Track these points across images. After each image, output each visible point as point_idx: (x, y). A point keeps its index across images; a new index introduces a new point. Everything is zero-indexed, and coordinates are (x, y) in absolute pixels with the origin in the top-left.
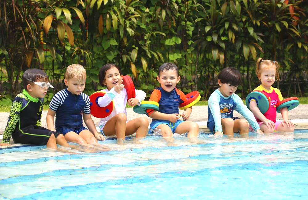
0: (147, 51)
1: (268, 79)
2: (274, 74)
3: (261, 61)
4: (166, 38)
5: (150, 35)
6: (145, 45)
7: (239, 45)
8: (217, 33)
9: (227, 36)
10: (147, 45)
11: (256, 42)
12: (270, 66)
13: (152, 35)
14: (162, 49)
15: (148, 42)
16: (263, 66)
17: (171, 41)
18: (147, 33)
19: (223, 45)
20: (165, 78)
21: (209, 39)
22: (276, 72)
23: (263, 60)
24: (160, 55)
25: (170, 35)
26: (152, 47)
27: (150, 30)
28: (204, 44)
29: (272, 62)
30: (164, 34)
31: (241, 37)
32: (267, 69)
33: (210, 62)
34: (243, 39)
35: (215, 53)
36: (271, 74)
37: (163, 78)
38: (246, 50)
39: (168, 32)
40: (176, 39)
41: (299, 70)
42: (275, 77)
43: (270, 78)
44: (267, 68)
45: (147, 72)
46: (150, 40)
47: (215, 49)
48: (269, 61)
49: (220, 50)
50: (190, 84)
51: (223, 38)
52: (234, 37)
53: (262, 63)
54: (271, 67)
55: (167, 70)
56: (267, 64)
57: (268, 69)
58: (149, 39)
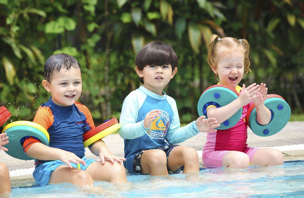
0: (14, 46)
1: (231, 73)
2: (240, 62)
3: (216, 40)
4: (47, 21)
5: (17, 16)
6: (9, 36)
7: (181, 26)
8: (140, 6)
9: (158, 10)
10: (13, 35)
11: (211, 19)
12: (233, 49)
13: (21, 16)
14: (42, 41)
15: (15, 29)
16: (221, 49)
17: (57, 25)
18: (11, 12)
19: (152, 29)
20: (65, 84)
21: (126, 19)
22: (245, 58)
23: (219, 39)
24: (38, 53)
25: (54, 15)
26: (22, 39)
27: (16, 7)
28: (118, 30)
29: (236, 41)
30: (42, 13)
31: (184, 12)
32: (228, 56)
33: (131, 61)
34: (187, 15)
35: (138, 44)
36: (236, 63)
37: (61, 84)
38: (194, 36)
39: (50, 9)
40: (66, 22)
41: (292, 67)
42: (243, 68)
43: (235, 70)
44: (227, 54)
45: (15, 85)
46: (18, 25)
47: (137, 36)
48: (230, 39)
49: (148, 36)
50: (96, 102)
51: (152, 16)
52: (171, 13)
53: (218, 44)
54: (235, 51)
55: (68, 68)
56: (228, 45)
57: (231, 54)
58: (15, 24)
